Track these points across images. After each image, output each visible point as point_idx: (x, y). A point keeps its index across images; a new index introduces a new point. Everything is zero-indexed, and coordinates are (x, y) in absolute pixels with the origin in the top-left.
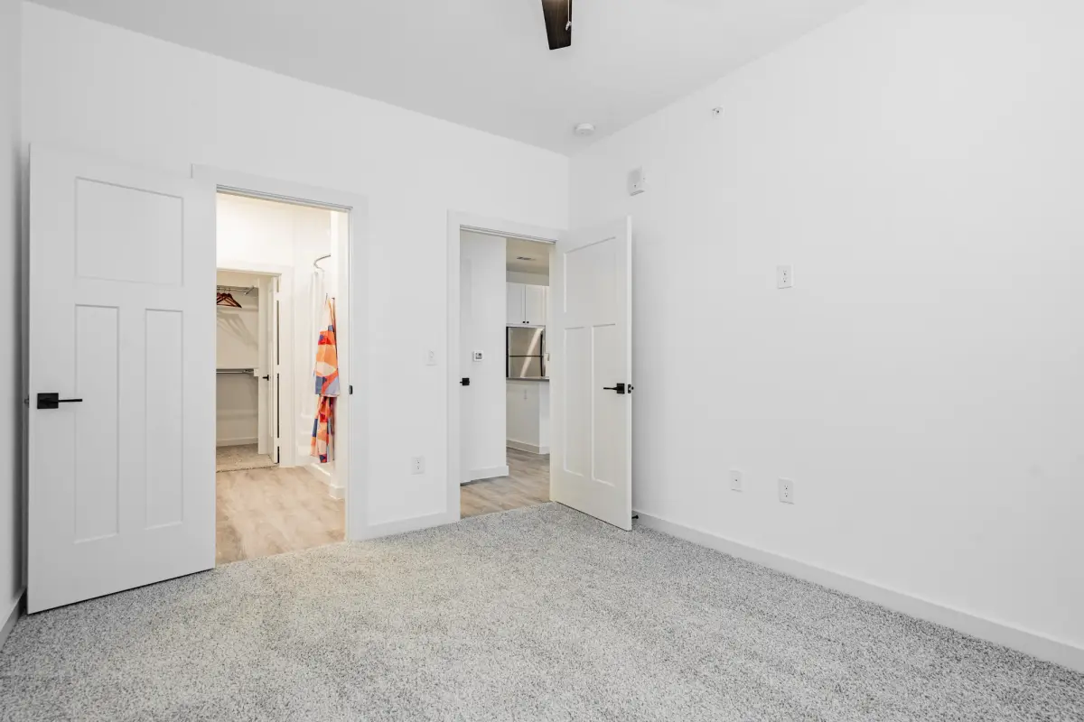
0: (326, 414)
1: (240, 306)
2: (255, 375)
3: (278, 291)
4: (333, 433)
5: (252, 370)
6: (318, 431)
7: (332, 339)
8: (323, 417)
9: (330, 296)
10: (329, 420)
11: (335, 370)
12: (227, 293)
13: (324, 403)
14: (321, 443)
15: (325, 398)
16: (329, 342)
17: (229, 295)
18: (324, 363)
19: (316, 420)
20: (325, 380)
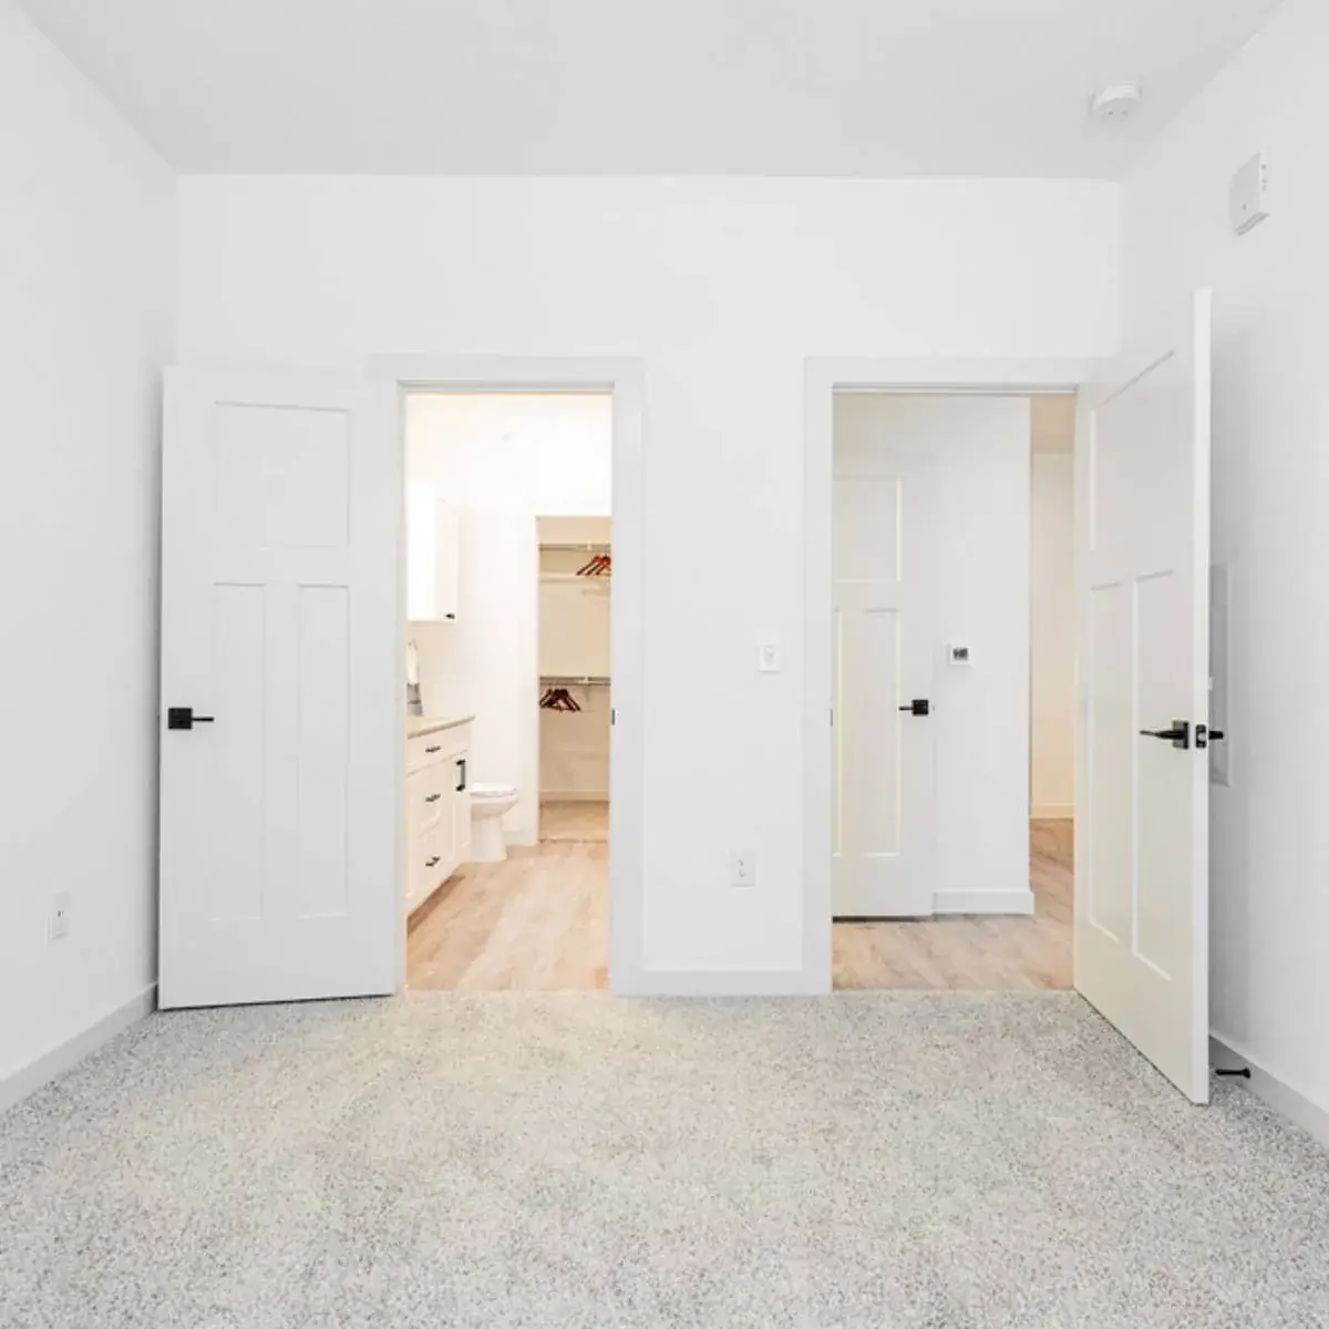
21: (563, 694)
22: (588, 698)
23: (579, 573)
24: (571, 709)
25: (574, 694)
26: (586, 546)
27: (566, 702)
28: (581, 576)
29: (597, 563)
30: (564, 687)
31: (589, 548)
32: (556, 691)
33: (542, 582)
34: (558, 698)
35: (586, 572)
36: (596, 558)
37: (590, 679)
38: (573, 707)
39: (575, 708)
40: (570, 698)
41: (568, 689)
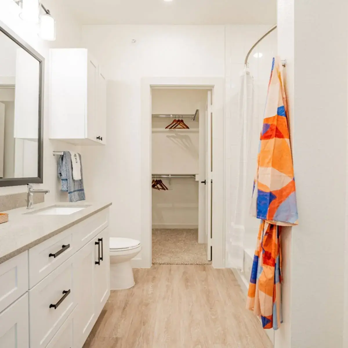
0: (273, 250)
1: (188, 128)
2: (197, 180)
3: (212, 104)
4: (281, 280)
5: (194, 175)
6: (260, 276)
7: (283, 129)
8: (267, 257)
9: (279, 63)
10: (277, 262)
11: (290, 180)
12: (180, 119)
13: (269, 235)
14: (263, 297)
15: (272, 226)
16: (279, 135)
17: (182, 121)
18: (270, 169)
19: (257, 258)
20: (272, 196)
21: (159, 182)
22: (170, 184)
23: (166, 128)
24: (163, 189)
25: (164, 182)
26: (170, 115)
27: (161, 186)
28: (168, 129)
29: (175, 123)
30: (160, 179)
31: (171, 116)
32: (157, 181)
33: (153, 132)
34: (157, 184)
35: (169, 127)
36: (174, 121)
37: (172, 175)
38: (164, 188)
39: (165, 188)
40: (163, 184)
41: (161, 180)
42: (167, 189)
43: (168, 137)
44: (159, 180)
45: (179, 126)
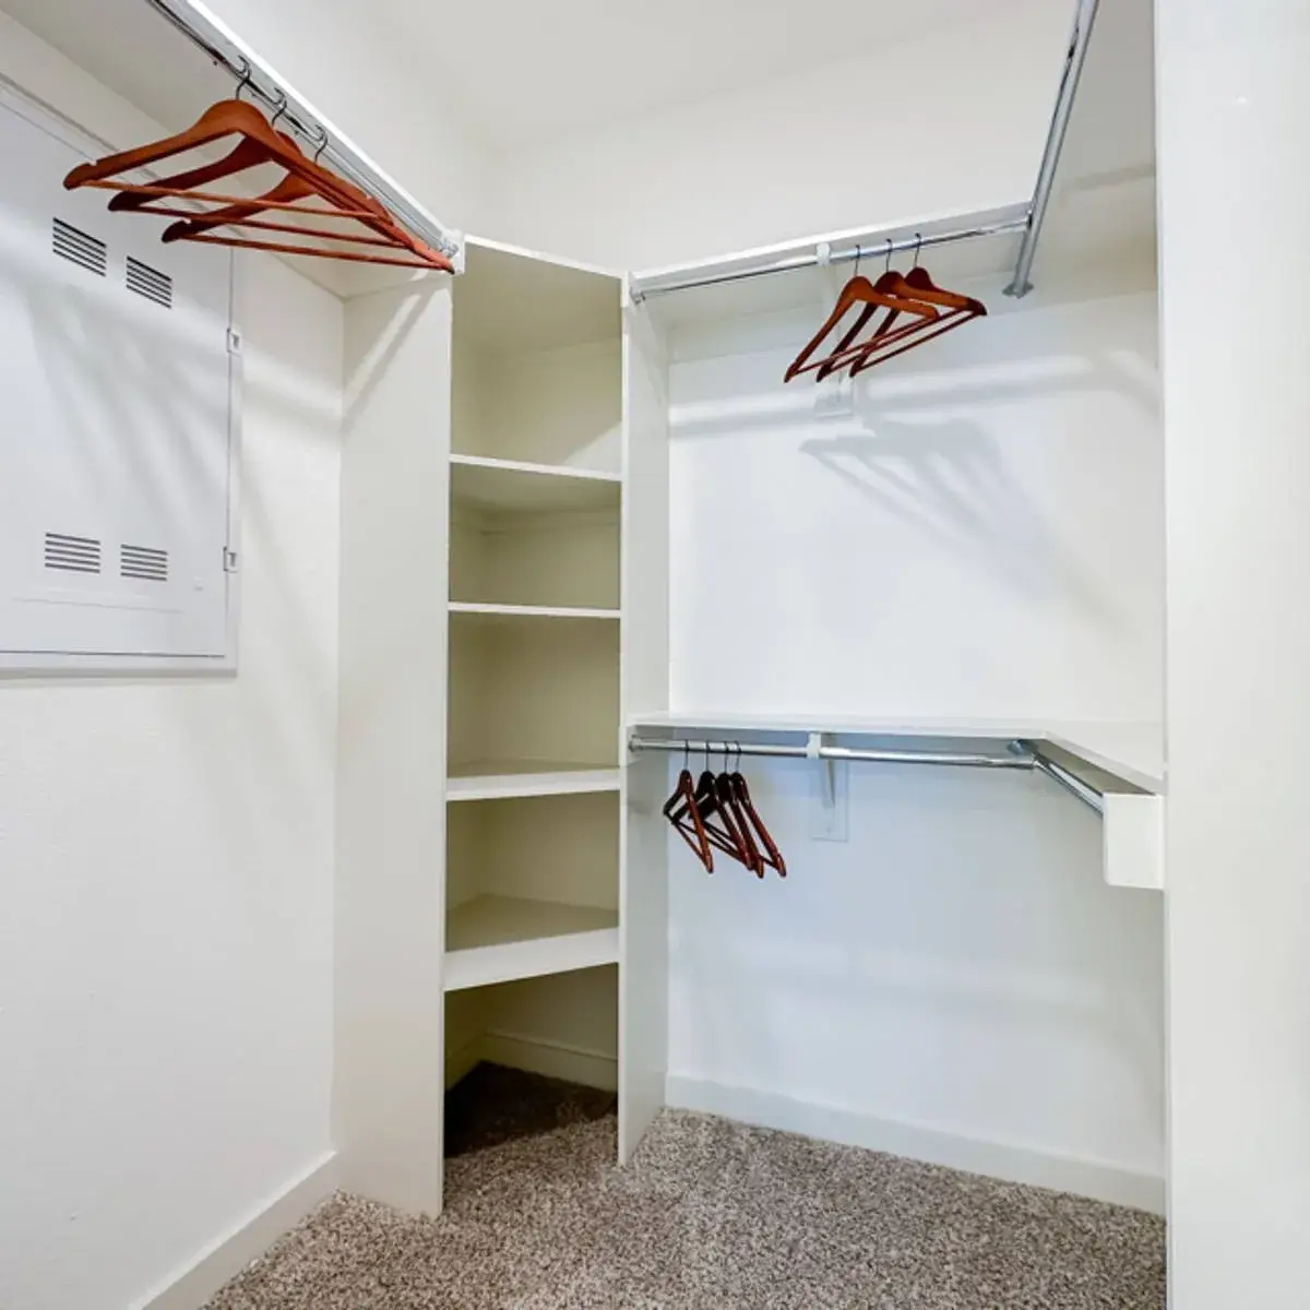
17: (919, 278)
31: (821, 256)
39: (763, 852)
40: (750, 810)
41: (737, 777)
42: (777, 863)
43: (812, 448)
44: (724, 776)
45: (905, 318)
